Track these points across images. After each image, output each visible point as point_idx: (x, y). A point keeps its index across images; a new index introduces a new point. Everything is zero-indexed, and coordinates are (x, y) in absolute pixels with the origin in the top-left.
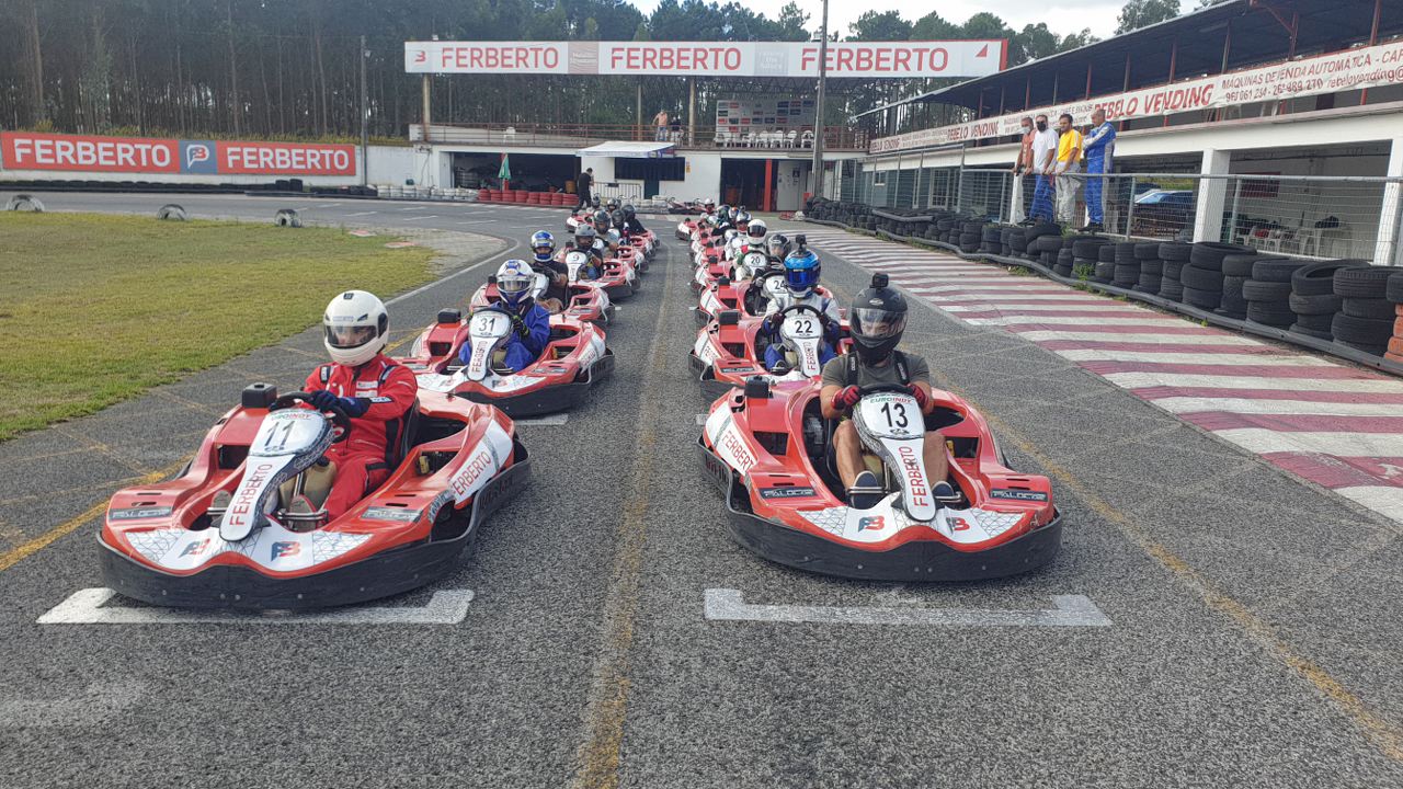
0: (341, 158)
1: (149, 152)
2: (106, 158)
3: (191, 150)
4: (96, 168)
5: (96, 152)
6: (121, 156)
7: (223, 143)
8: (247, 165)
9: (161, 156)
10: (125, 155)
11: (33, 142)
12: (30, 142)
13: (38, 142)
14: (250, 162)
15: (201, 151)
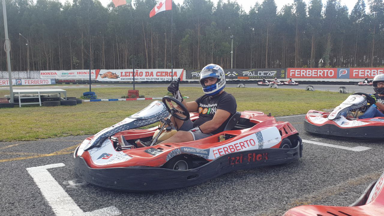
1: (327, 72)
2: (314, 74)
3: (341, 71)
4: (312, 77)
5: (312, 73)
7: (352, 68)
9: (331, 73)
10: (320, 73)
11: (295, 71)
12: (294, 70)
13: (296, 71)
14: (361, 74)
15: (344, 71)
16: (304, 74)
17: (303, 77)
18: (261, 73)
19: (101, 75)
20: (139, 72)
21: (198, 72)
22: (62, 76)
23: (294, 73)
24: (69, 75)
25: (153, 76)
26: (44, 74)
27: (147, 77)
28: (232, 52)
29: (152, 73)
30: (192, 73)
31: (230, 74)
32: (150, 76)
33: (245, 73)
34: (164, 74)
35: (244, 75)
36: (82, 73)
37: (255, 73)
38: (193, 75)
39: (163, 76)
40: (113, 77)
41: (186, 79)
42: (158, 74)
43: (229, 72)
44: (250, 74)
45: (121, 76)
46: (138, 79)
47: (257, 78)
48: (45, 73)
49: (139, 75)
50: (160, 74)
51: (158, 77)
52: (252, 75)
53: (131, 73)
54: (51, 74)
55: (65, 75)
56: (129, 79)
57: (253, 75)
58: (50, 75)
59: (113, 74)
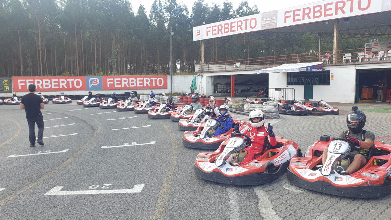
0: (160, 82)
1: (73, 82)
2: (55, 86)
3: (91, 80)
4: (51, 90)
5: (51, 83)
6: (61, 84)
7: (105, 77)
8: (116, 86)
9: (78, 83)
12: (24, 80)
13: (28, 80)
14: (117, 84)
15: (95, 80)
16: (39, 85)
23: (23, 84)
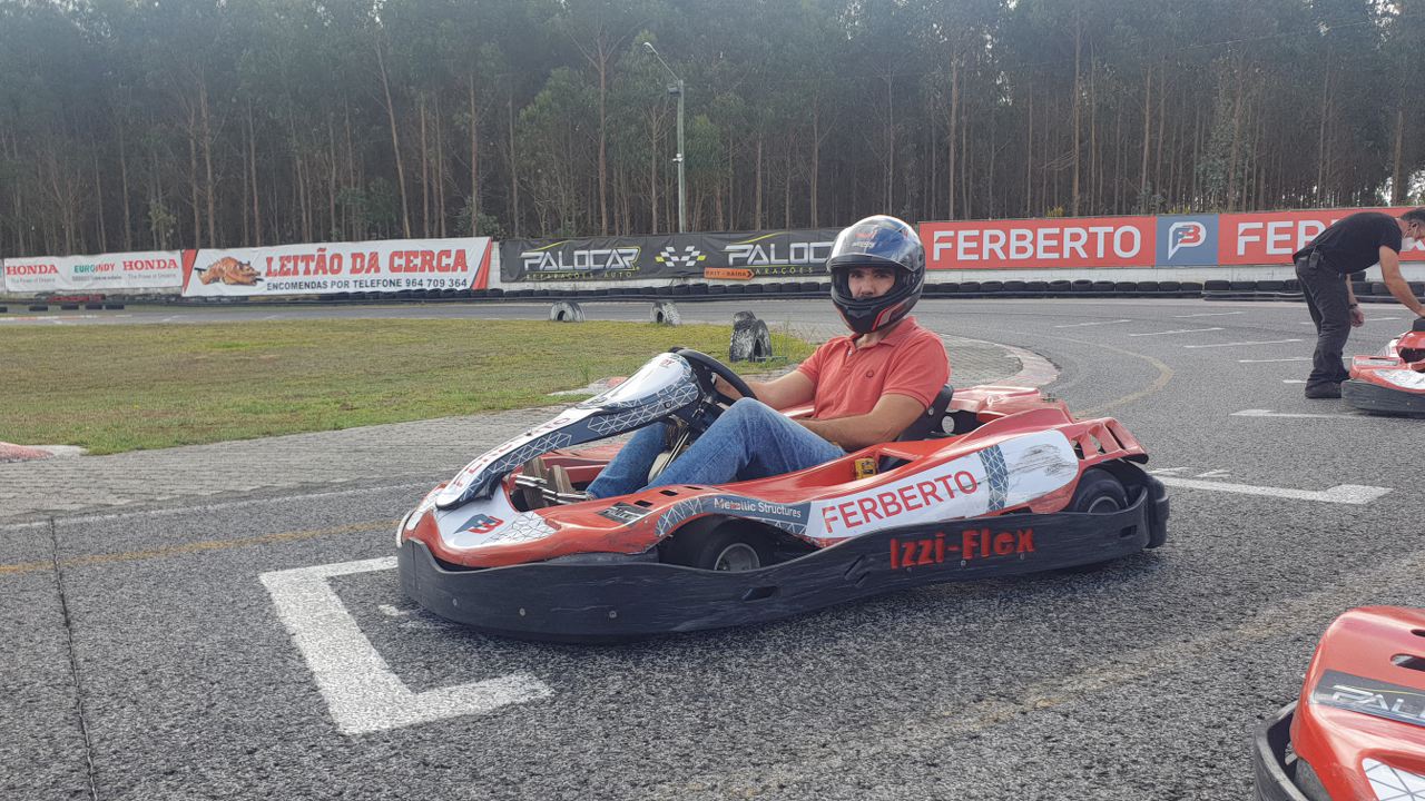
1: (1109, 238)
2: (1047, 249)
3: (1178, 230)
4: (1034, 264)
5: (1034, 244)
6: (1068, 244)
7: (1232, 216)
8: (1271, 250)
9: (1127, 242)
10: (1074, 244)
11: (956, 234)
12: (951, 233)
13: (962, 234)
14: (1277, 244)
15: (1191, 231)
16: (997, 247)
17: (994, 264)
18: (803, 249)
19: (200, 270)
20: (328, 254)
21: (545, 251)
22: (75, 279)
23: (949, 245)
24: (97, 274)
25: (377, 270)
26: (16, 270)
27: (357, 277)
28: (680, 157)
29: (374, 256)
30: (524, 254)
31: (676, 259)
32: (368, 271)
33: (734, 250)
34: (418, 261)
35: (731, 261)
36: (139, 265)
37: (776, 249)
38: (530, 265)
39: (414, 269)
40: (240, 279)
41: (502, 281)
42: (397, 261)
43: (671, 249)
44: (758, 257)
45: (268, 274)
46: (325, 283)
47: (788, 275)
48: (19, 268)
49: (328, 268)
50: (402, 262)
51: (394, 276)
52: (765, 259)
53: (302, 261)
54: (41, 272)
55: (83, 274)
56: (294, 285)
57: (769, 257)
58: (38, 276)
59: (241, 268)
